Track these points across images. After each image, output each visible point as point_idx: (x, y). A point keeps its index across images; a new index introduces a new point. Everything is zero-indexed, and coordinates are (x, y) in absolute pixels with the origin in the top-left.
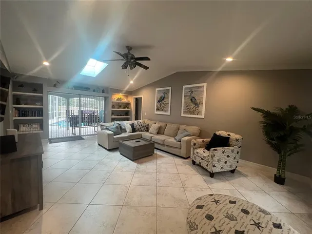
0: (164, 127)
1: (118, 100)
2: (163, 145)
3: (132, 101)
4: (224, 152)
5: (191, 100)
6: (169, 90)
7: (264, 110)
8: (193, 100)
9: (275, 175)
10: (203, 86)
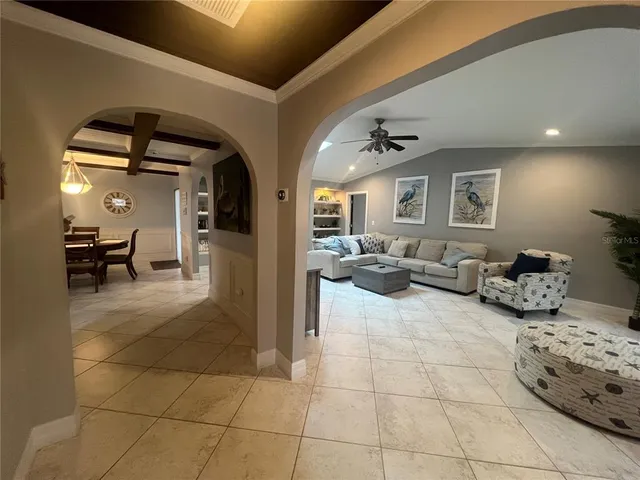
0: (416, 246)
1: (321, 199)
2: (423, 273)
3: (344, 199)
4: (542, 280)
5: (470, 198)
6: (423, 180)
7: (615, 215)
8: (473, 198)
9: (630, 318)
10: (495, 175)
